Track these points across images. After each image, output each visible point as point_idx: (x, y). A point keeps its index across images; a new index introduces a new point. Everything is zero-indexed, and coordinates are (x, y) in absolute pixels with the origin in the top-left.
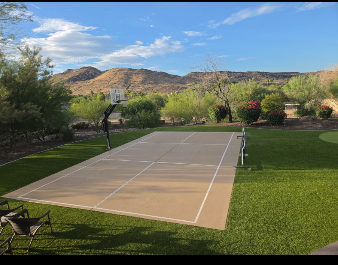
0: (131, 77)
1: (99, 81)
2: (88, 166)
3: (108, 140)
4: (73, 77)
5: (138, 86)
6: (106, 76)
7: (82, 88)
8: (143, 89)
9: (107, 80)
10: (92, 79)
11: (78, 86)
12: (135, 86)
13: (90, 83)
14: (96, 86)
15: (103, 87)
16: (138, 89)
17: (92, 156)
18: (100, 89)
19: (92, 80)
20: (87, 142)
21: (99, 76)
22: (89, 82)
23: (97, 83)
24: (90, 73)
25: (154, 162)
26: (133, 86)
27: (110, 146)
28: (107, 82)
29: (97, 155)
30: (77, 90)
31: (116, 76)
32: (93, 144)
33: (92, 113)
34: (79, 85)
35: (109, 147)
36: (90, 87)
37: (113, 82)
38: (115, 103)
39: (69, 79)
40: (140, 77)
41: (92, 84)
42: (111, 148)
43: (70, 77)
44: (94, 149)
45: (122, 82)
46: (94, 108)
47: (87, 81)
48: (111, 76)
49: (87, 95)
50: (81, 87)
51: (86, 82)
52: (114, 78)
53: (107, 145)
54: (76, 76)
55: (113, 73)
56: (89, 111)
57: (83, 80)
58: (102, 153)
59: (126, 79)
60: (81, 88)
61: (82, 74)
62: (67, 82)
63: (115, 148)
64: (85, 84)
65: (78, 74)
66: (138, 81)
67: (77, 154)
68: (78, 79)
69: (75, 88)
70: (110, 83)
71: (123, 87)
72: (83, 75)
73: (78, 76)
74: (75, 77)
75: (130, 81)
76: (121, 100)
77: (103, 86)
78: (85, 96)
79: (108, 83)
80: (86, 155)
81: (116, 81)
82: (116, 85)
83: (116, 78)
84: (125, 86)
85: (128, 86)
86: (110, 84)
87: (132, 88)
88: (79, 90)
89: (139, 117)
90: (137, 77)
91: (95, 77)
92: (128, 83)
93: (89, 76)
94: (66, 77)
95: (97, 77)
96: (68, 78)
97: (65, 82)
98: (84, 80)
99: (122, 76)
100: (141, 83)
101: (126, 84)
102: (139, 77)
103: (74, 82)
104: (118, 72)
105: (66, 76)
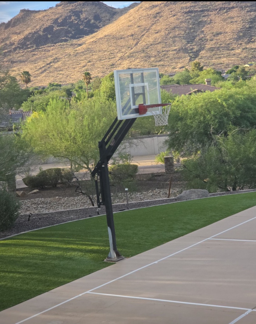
0: (205, 19)
1: (109, 38)
2: (44, 314)
3: (109, 230)
4: (35, 33)
5: (228, 47)
6: (130, 23)
7: (59, 63)
8: (243, 55)
9: (132, 35)
10: (87, 34)
11: (50, 59)
12: (218, 48)
13: (84, 46)
14: (100, 54)
15: (122, 58)
16: (229, 55)
17: (62, 280)
18: (110, 63)
19: (88, 39)
20: (53, 235)
21: (108, 24)
22: (80, 45)
23: (104, 46)
24: (83, 16)
25: (250, 310)
26: (212, 50)
27: (115, 249)
28: (132, 42)
29: (77, 277)
30: (45, 70)
31: (160, 19)
32: (69, 243)
33: (79, 140)
34: (51, 56)
35: (113, 255)
36: (83, 58)
37: (151, 40)
38: (132, 113)
39: (26, 38)
40: (235, 19)
41: (89, 50)
42: (118, 255)
43: (26, 32)
44: (70, 259)
45: (177, 39)
46: (85, 123)
47: (75, 41)
48: (143, 23)
49: (72, 84)
50: (56, 60)
51: (72, 45)
52: (154, 26)
53: (109, 246)
54: (45, 30)
55: (150, 13)
56: (73, 134)
57: (61, 41)
58: (90, 272)
59: (190, 29)
60: (56, 65)
61: (59, 21)
62: (20, 48)
63: (132, 255)
64: (70, 50)
65: (49, 24)
66: (227, 30)
67: (20, 273)
68: (49, 36)
69: (41, 64)
70: (142, 44)
71: (181, 54)
72: (63, 24)
73: (48, 30)
74: (41, 33)
75: (203, 32)
76: (148, 103)
77: (119, 55)
78: (69, 87)
79: (136, 44)
80: (43, 278)
81: (158, 34)
82: (159, 47)
83: (159, 28)
84: (185, 50)
85: (196, 48)
86: (140, 46)
87: (208, 54)
88: (51, 70)
89: (220, 150)
90: (225, 20)
91: (98, 28)
92: (198, 38)
93: (81, 27)
94: (16, 33)
95: (103, 28)
96: (22, 36)
97: (15, 49)
98: (66, 41)
99: (178, 19)
100: (239, 38)
101: (188, 42)
102: (233, 18)
103: (38, 48)
104: (167, 8)
105: (18, 31)
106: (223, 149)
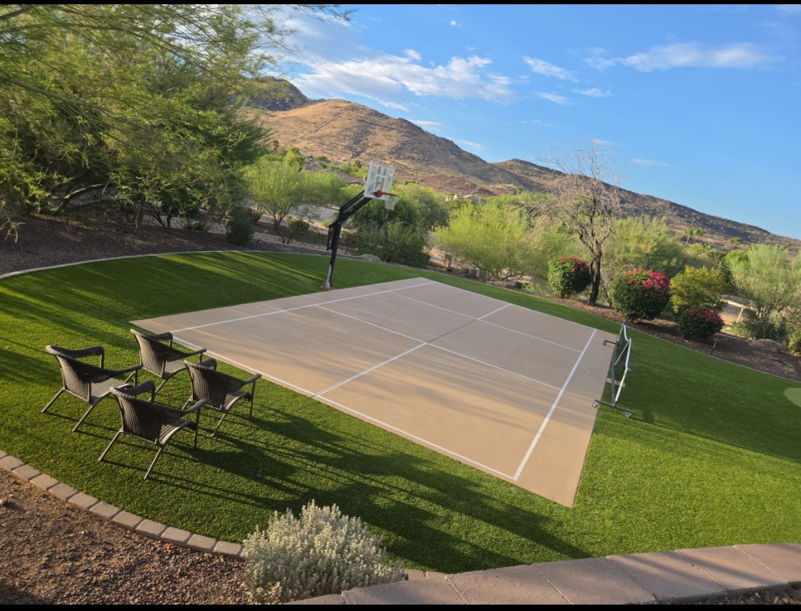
0: (371, 130)
1: (297, 119)
2: (292, 311)
3: (330, 267)
5: (382, 157)
6: (315, 114)
9: (314, 123)
10: (281, 110)
12: (375, 155)
13: (275, 118)
14: (287, 129)
15: (302, 138)
17: (293, 292)
18: (292, 139)
19: (280, 114)
20: (279, 259)
21: (298, 107)
22: (273, 116)
23: (291, 124)
25: (425, 343)
26: (370, 154)
27: (330, 281)
28: (313, 128)
29: (304, 293)
31: (339, 119)
32: (293, 268)
33: (275, 193)
35: (328, 284)
37: (328, 131)
38: (371, 194)
42: (331, 286)
44: (296, 279)
45: (347, 138)
46: (282, 181)
48: (326, 117)
53: (326, 279)
55: (333, 111)
56: (271, 187)
58: (313, 292)
59: (359, 134)
63: (340, 288)
66: (385, 144)
67: (264, 279)
70: (320, 133)
71: (347, 150)
75: (367, 139)
76: (383, 190)
77: (301, 135)
79: (316, 131)
80: (281, 287)
82: (333, 139)
85: (359, 149)
86: (318, 134)
89: (387, 234)
90: (385, 136)
91: (290, 108)
92: (362, 142)
93: (277, 103)
95: (294, 110)
99: (352, 123)
100: (391, 153)
101: (354, 143)
106: (389, 233)
